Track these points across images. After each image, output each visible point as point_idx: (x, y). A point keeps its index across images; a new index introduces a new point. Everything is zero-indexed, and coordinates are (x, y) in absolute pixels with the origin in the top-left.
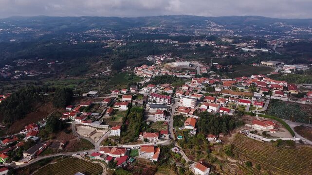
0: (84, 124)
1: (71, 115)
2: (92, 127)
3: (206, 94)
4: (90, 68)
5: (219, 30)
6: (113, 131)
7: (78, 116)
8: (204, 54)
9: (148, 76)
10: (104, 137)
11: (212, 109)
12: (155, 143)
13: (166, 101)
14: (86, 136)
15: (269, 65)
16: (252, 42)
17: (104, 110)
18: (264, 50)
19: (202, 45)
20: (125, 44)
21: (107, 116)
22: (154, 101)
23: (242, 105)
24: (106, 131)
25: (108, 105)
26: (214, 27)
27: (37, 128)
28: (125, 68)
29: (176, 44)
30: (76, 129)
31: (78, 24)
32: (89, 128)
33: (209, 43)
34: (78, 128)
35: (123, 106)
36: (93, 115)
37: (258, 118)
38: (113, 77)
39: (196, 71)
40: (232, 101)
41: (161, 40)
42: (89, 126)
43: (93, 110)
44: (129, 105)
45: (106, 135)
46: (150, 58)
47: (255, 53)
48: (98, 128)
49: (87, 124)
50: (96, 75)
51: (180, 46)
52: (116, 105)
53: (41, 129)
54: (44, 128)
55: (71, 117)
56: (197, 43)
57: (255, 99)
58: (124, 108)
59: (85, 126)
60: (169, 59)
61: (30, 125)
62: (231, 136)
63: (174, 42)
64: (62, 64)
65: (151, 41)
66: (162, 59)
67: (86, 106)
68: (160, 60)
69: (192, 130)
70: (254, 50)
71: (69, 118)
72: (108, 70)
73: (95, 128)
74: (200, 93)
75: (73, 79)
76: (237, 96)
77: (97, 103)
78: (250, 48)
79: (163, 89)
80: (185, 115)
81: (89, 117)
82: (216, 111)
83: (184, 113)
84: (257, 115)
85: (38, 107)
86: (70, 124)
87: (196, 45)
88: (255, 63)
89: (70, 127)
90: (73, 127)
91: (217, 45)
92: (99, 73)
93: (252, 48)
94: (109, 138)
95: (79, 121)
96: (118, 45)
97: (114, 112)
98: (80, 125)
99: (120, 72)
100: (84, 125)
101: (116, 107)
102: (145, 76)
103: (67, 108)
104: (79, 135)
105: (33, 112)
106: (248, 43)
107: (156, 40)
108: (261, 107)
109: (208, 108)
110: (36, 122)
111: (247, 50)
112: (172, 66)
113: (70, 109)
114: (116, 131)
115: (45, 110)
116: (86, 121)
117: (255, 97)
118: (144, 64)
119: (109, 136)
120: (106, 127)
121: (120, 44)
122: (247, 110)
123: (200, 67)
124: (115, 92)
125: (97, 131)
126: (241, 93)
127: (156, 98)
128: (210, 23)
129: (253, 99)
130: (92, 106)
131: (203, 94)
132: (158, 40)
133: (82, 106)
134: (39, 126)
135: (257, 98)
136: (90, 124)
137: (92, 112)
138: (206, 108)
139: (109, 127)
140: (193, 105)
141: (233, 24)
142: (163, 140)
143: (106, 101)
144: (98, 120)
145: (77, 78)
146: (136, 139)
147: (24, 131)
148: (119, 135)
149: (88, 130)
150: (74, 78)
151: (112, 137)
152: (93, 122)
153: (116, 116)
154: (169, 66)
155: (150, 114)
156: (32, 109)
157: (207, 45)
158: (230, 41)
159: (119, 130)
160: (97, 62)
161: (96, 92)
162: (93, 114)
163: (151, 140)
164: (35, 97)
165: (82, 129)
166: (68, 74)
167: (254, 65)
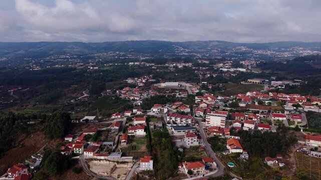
0: (99, 157)
1: (76, 147)
2: (109, 161)
3: (231, 111)
4: (62, 93)
5: (187, 54)
6: (144, 163)
7: (87, 148)
8: (187, 74)
9: (136, 98)
10: (131, 173)
11: (248, 126)
12: (204, 175)
13: (189, 121)
14: (106, 174)
15: (256, 83)
16: (227, 63)
17: (117, 138)
18: (241, 70)
19: (180, 67)
20: (97, 68)
21: (124, 144)
22: (174, 123)
23: (278, 120)
24: (130, 165)
25: (120, 130)
26: (182, 51)
27: (26, 170)
28: (105, 92)
29: (153, 66)
30: (89, 167)
31: (38, 49)
32: (105, 162)
33: (187, 65)
34: (90, 164)
35: (140, 130)
36: (105, 145)
37: (305, 133)
38: (94, 101)
39: (187, 91)
40: (264, 117)
41: (136, 63)
42: (106, 160)
43: (103, 138)
44: (146, 129)
45: (133, 170)
46: (130, 81)
47: (234, 72)
48: (118, 162)
49: (102, 158)
50: (72, 101)
51: (158, 68)
52: (130, 130)
53: (33, 170)
54: (37, 168)
55: (77, 151)
56: (174, 65)
57: (288, 113)
58: (141, 133)
59: (100, 160)
60: (151, 80)
61: (15, 166)
62: (290, 157)
63: (150, 65)
64: (27, 91)
65: (126, 64)
66: (143, 81)
67: (91, 133)
68: (141, 82)
69: (242, 153)
70: (232, 70)
71: (73, 151)
72: (86, 95)
73: (114, 162)
74: (224, 110)
75: (44, 107)
76: (267, 111)
77: (105, 129)
78: (227, 68)
79: (176, 108)
80: (220, 136)
81: (101, 148)
82: (253, 128)
83: (218, 134)
84: (302, 130)
85: (22, 140)
86: (78, 160)
87: (174, 67)
88: (242, 81)
89: (78, 163)
90: (82, 164)
91: (194, 66)
92: (75, 98)
93: (230, 68)
94: (140, 175)
95: (89, 155)
96: (89, 69)
97: (130, 139)
98: (92, 159)
99: (100, 96)
100: (97, 160)
101: (130, 132)
102: (132, 98)
103: (66, 139)
104: (96, 174)
105: (14, 147)
106: (224, 64)
107: (130, 63)
108: (299, 120)
109: (243, 125)
110: (23, 161)
111: (226, 70)
112: (159, 87)
113: (70, 140)
114: (147, 163)
115: (33, 143)
116: (98, 153)
117: (287, 110)
118: (126, 86)
119: (138, 171)
120: (129, 159)
121: (91, 68)
122: (287, 125)
123: (190, 87)
124: (116, 115)
125: (118, 166)
126: (269, 107)
127: (176, 118)
128: (178, 48)
129: (286, 113)
130: (99, 133)
131: (227, 111)
132: (132, 63)
133: (87, 134)
134: (28, 166)
135: (290, 112)
136: (106, 158)
137: (104, 141)
138: (240, 126)
139: (133, 159)
140: (224, 124)
141: (199, 48)
142: (211, 170)
143: (116, 126)
144: (114, 151)
145: (49, 106)
146: (176, 173)
147: (6, 176)
148: (151, 168)
149: (106, 166)
150: (46, 106)
151: (144, 172)
152: (110, 153)
153: (134, 143)
154: (155, 87)
155: (176, 138)
156: (13, 143)
157: (184, 67)
158: (207, 62)
159: (151, 162)
160: (70, 87)
161: (94, 117)
162: (105, 143)
163: (195, 171)
164: (17, 127)
165: (95, 165)
166: (37, 102)
167: (242, 83)
